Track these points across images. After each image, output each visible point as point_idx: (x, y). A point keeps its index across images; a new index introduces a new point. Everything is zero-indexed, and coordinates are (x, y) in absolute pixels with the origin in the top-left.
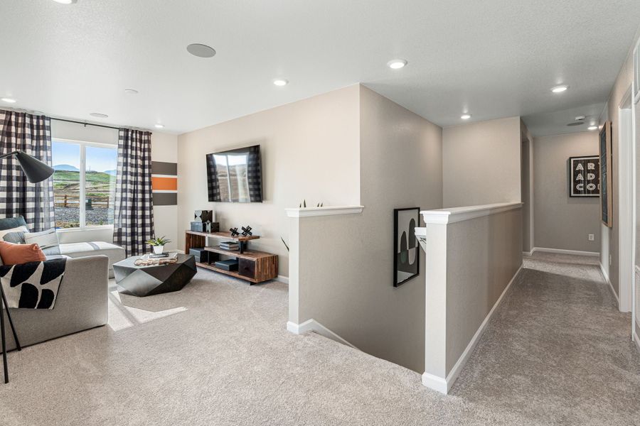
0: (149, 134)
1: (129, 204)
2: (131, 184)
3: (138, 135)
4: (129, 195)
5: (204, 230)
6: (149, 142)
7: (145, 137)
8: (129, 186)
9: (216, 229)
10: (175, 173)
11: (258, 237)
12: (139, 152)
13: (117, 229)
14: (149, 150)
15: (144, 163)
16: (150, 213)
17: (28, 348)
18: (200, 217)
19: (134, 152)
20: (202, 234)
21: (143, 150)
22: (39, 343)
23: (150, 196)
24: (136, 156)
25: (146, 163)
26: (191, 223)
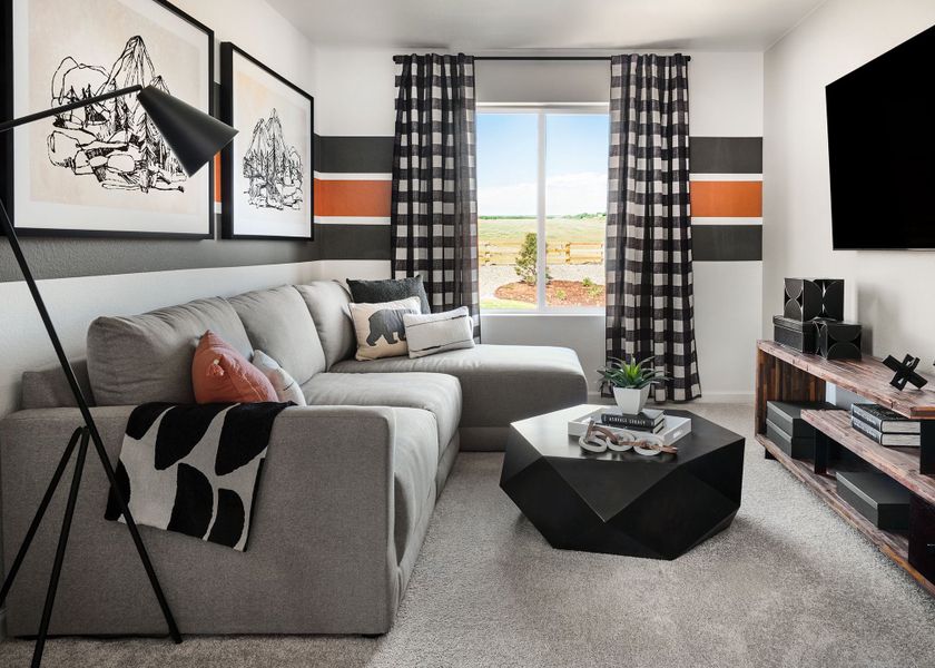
0: (682, 61)
3: (654, 68)
4: (633, 231)
6: (682, 83)
7: (671, 72)
8: (632, 208)
9: (851, 346)
10: (757, 168)
12: (656, 116)
14: (684, 106)
15: (670, 143)
16: (685, 280)
17: (195, 642)
18: (800, 300)
19: (644, 114)
20: (802, 363)
21: (667, 109)
22: (222, 636)
23: (684, 234)
24: (650, 125)
25: (676, 144)
26: (775, 320)
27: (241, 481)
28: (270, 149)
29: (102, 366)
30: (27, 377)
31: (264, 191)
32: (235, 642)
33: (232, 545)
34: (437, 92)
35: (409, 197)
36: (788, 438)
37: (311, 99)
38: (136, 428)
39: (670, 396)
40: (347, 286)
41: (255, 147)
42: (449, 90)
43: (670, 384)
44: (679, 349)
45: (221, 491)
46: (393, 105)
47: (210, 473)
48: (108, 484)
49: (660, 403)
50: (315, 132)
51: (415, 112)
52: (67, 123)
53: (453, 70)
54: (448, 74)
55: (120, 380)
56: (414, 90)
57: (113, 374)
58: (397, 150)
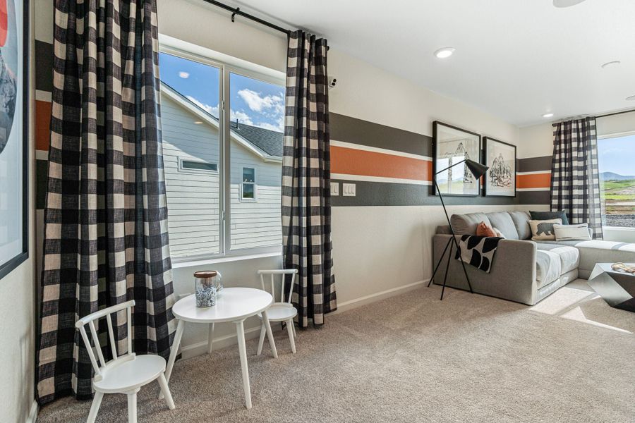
17: (476, 295)
27: (489, 255)
28: (499, 167)
29: (454, 226)
30: (438, 227)
31: (497, 181)
33: (486, 271)
34: (574, 135)
35: (560, 179)
37: (515, 147)
38: (464, 238)
40: (529, 214)
41: (494, 167)
42: (581, 134)
45: (484, 257)
46: (553, 143)
47: (481, 252)
48: (457, 251)
50: (517, 158)
51: (563, 145)
54: (581, 127)
55: (459, 230)
56: (563, 136)
58: (554, 161)
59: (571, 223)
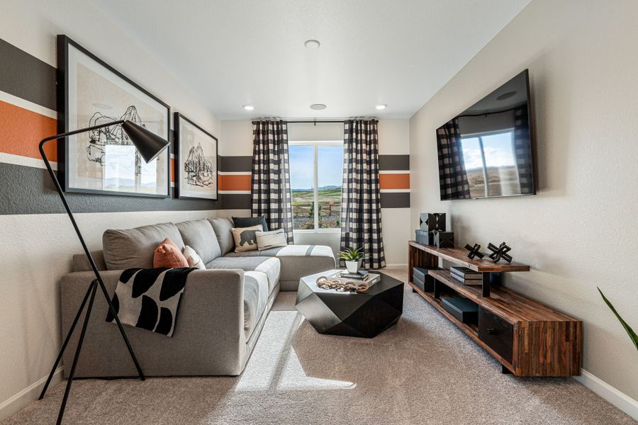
0: (374, 122)
1: (354, 205)
2: (357, 183)
3: (363, 125)
4: (354, 196)
5: (431, 244)
6: (375, 132)
7: (370, 127)
8: (354, 185)
9: (449, 242)
10: (407, 168)
11: (527, 268)
12: (364, 145)
13: (344, 233)
14: (376, 142)
15: (370, 157)
16: (378, 216)
17: (151, 380)
18: (427, 222)
19: (359, 145)
20: (429, 250)
21: (369, 143)
22: (164, 377)
23: (377, 196)
24: (361, 150)
25: (373, 158)
26: (416, 231)
27: (171, 304)
28: (197, 160)
29: (109, 252)
30: (75, 257)
31: (194, 178)
32: (170, 380)
33: (166, 334)
34: (271, 137)
35: (259, 182)
36: (423, 283)
37: (217, 140)
38: (124, 278)
39: (371, 266)
40: (232, 220)
41: (190, 158)
42: (276, 136)
43: (371, 261)
44: (375, 246)
45: (162, 309)
46: (253, 142)
47: (157, 300)
48: (108, 306)
49: (367, 270)
50: (219, 154)
51: (261, 145)
52: (97, 142)
53: (278, 127)
54: (275, 129)
55: (117, 258)
56: (261, 136)
57: (114, 256)
58: (254, 162)
59: (270, 229)
